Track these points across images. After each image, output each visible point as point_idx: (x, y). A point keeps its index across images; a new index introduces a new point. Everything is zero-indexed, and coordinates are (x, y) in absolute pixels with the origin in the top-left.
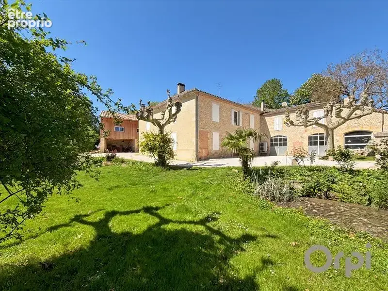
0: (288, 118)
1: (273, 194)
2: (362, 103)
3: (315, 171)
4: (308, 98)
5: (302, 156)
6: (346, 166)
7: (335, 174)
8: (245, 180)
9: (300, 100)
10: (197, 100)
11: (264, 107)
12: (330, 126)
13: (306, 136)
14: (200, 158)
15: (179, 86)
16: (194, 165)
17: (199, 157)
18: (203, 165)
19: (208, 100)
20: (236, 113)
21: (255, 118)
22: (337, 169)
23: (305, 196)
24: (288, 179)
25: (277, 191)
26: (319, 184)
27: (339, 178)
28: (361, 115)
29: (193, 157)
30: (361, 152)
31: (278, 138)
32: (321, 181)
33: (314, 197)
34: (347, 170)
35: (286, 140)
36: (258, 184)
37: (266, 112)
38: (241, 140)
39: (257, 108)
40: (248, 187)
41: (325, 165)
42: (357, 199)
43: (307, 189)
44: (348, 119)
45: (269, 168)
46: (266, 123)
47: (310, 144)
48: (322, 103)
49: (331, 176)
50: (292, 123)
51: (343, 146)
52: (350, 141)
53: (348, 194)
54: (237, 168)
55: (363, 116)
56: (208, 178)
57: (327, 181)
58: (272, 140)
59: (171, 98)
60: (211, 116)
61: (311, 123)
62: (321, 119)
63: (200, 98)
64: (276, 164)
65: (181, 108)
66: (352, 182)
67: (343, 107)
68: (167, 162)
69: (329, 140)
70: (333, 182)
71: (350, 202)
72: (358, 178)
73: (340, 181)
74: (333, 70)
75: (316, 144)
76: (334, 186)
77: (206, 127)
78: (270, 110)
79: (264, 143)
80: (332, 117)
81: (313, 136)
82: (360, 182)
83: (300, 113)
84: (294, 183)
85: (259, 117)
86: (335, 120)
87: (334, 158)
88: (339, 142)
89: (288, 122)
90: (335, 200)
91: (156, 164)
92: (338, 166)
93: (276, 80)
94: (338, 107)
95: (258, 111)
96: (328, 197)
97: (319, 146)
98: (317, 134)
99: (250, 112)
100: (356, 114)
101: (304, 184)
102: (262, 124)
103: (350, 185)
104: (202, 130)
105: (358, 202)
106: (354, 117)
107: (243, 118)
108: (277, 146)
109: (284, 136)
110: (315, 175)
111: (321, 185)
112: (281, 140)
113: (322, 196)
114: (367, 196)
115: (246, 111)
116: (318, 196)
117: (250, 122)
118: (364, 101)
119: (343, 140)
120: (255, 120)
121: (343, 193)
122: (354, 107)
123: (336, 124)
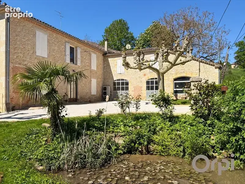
2: (184, 49)
10: (8, 21)
11: (108, 47)
12: (161, 71)
13: (145, 80)
14: (14, 107)
17: (12, 105)
20: (72, 49)
21: (97, 58)
22: (160, 116)
23: (126, 153)
26: (140, 136)
27: (160, 127)
28: (185, 61)
29: (1, 106)
30: (185, 97)
31: (121, 81)
33: (135, 154)
34: (167, 117)
35: (127, 84)
37: (109, 53)
39: (100, 47)
42: (174, 151)
44: (175, 64)
46: (109, 65)
47: (148, 88)
49: (153, 125)
51: (173, 90)
52: (177, 86)
53: (166, 146)
58: (114, 84)
60: (34, 48)
61: (145, 66)
66: (171, 131)
69: (160, 84)
70: (155, 133)
72: (176, 125)
73: (160, 130)
74: (168, 19)
75: (152, 89)
76: (154, 137)
77: (26, 63)
78: (115, 51)
79: (107, 87)
81: (150, 80)
82: (177, 130)
84: (116, 136)
85: (101, 57)
88: (170, 87)
90: (155, 154)
92: (161, 113)
93: (124, 21)
94: (166, 50)
95: (100, 50)
96: (148, 152)
97: (154, 90)
98: (153, 79)
99: (91, 50)
100: (181, 60)
101: (126, 138)
102: (105, 65)
103: (169, 135)
104: (16, 65)
105: (174, 155)
106: (179, 63)
107: (81, 57)
108: (120, 90)
109: (126, 80)
110: (139, 124)
111: (142, 137)
112: (123, 84)
113: (143, 150)
114: (182, 147)
115: (85, 48)
116: (140, 151)
117: (91, 62)
118: (186, 47)
119: (173, 85)
120: (97, 60)
121: (163, 146)
122: (179, 52)
123: (166, 69)
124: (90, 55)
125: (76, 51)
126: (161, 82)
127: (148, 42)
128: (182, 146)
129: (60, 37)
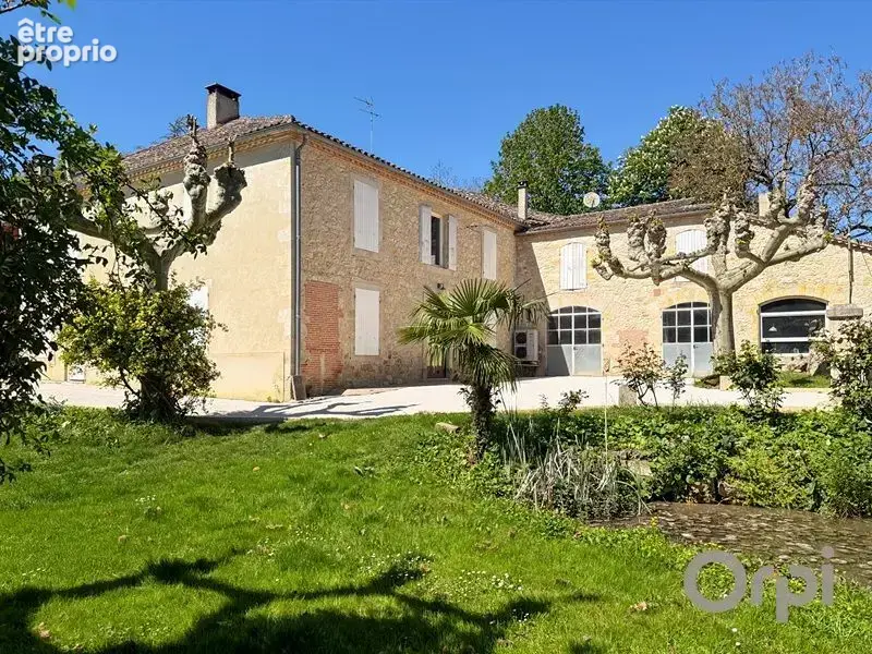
0: (605, 251)
1: (572, 497)
2: (800, 215)
3: (686, 421)
4: (661, 185)
5: (651, 375)
6: (762, 401)
7: (737, 426)
8: (481, 456)
9: (638, 188)
10: (296, 162)
11: (528, 205)
12: (724, 282)
13: (657, 309)
14: (309, 388)
15: (214, 97)
16: (288, 412)
17: (304, 384)
18: (324, 411)
19: (340, 166)
20: (435, 221)
21: (500, 243)
22: (742, 412)
23: (660, 499)
24: (610, 447)
25: (581, 485)
26: (696, 458)
27: (746, 438)
28: (801, 250)
29: (280, 384)
30: (802, 363)
31: (573, 314)
32: (701, 446)
33: (684, 501)
34: (765, 415)
35: (596, 322)
36: (525, 465)
37: (534, 225)
38: (470, 319)
39: (503, 207)
40: (495, 480)
41: (712, 403)
42: (790, 494)
43: (664, 477)
44: (769, 262)
45: (554, 415)
46: (534, 263)
47: (669, 336)
48: (700, 205)
49: (728, 433)
50: (617, 267)
51: (757, 343)
52: (773, 329)
53: (767, 483)
54: (453, 418)
55: (806, 253)
56: (355, 455)
57: (717, 448)
58: (552, 323)
59: (201, 149)
60: (349, 229)
61: (671, 270)
62: (698, 258)
63: (309, 154)
64: (575, 399)
65: (243, 192)
66: (777, 447)
67: (755, 223)
68: (182, 402)
69: (719, 323)
70: (733, 451)
71: (774, 505)
72: (790, 435)
73: (748, 446)
74: (730, 103)
75: (684, 337)
76: (734, 462)
77: (333, 269)
78: (546, 217)
79: (528, 332)
80: (727, 252)
81: (676, 310)
82: (796, 447)
83: (641, 235)
84: (628, 458)
85: (510, 239)
86: (735, 263)
87: (733, 379)
88: (748, 330)
89: (606, 264)
90: (737, 504)
91: (133, 414)
92: (744, 404)
93: (565, 110)
94: (743, 223)
95: (508, 219)
96: (718, 497)
97: (692, 343)
98: (688, 305)
99: (485, 221)
100: (787, 249)
101: (658, 461)
102: (521, 265)
103: (772, 457)
104: (314, 278)
105: (791, 504)
106: (782, 257)
107: (459, 243)
108: (571, 343)
109: (590, 310)
110: (686, 431)
111: (703, 460)
112: (580, 322)
113: (704, 493)
114: (811, 485)
115: (469, 215)
116: (694, 495)
117: (482, 257)
118: (806, 210)
119: (756, 326)
120: (498, 249)
121: (757, 481)
122: (783, 227)
123: (739, 276)
124: (481, 238)
125: (447, 226)
126: (722, 316)
127: (654, 176)
128: (810, 481)
129: (406, 190)
